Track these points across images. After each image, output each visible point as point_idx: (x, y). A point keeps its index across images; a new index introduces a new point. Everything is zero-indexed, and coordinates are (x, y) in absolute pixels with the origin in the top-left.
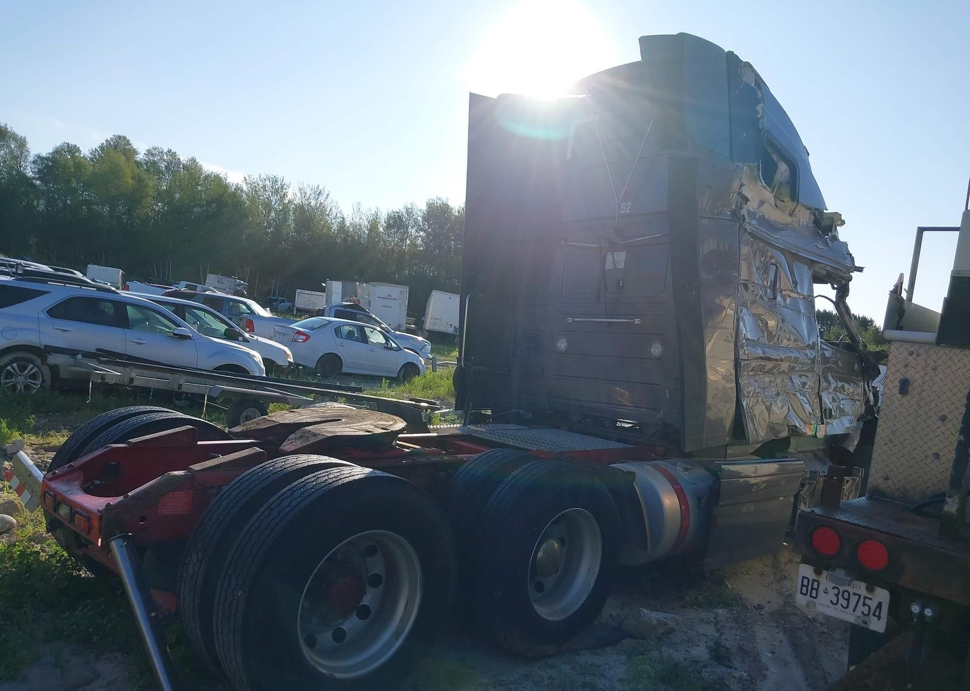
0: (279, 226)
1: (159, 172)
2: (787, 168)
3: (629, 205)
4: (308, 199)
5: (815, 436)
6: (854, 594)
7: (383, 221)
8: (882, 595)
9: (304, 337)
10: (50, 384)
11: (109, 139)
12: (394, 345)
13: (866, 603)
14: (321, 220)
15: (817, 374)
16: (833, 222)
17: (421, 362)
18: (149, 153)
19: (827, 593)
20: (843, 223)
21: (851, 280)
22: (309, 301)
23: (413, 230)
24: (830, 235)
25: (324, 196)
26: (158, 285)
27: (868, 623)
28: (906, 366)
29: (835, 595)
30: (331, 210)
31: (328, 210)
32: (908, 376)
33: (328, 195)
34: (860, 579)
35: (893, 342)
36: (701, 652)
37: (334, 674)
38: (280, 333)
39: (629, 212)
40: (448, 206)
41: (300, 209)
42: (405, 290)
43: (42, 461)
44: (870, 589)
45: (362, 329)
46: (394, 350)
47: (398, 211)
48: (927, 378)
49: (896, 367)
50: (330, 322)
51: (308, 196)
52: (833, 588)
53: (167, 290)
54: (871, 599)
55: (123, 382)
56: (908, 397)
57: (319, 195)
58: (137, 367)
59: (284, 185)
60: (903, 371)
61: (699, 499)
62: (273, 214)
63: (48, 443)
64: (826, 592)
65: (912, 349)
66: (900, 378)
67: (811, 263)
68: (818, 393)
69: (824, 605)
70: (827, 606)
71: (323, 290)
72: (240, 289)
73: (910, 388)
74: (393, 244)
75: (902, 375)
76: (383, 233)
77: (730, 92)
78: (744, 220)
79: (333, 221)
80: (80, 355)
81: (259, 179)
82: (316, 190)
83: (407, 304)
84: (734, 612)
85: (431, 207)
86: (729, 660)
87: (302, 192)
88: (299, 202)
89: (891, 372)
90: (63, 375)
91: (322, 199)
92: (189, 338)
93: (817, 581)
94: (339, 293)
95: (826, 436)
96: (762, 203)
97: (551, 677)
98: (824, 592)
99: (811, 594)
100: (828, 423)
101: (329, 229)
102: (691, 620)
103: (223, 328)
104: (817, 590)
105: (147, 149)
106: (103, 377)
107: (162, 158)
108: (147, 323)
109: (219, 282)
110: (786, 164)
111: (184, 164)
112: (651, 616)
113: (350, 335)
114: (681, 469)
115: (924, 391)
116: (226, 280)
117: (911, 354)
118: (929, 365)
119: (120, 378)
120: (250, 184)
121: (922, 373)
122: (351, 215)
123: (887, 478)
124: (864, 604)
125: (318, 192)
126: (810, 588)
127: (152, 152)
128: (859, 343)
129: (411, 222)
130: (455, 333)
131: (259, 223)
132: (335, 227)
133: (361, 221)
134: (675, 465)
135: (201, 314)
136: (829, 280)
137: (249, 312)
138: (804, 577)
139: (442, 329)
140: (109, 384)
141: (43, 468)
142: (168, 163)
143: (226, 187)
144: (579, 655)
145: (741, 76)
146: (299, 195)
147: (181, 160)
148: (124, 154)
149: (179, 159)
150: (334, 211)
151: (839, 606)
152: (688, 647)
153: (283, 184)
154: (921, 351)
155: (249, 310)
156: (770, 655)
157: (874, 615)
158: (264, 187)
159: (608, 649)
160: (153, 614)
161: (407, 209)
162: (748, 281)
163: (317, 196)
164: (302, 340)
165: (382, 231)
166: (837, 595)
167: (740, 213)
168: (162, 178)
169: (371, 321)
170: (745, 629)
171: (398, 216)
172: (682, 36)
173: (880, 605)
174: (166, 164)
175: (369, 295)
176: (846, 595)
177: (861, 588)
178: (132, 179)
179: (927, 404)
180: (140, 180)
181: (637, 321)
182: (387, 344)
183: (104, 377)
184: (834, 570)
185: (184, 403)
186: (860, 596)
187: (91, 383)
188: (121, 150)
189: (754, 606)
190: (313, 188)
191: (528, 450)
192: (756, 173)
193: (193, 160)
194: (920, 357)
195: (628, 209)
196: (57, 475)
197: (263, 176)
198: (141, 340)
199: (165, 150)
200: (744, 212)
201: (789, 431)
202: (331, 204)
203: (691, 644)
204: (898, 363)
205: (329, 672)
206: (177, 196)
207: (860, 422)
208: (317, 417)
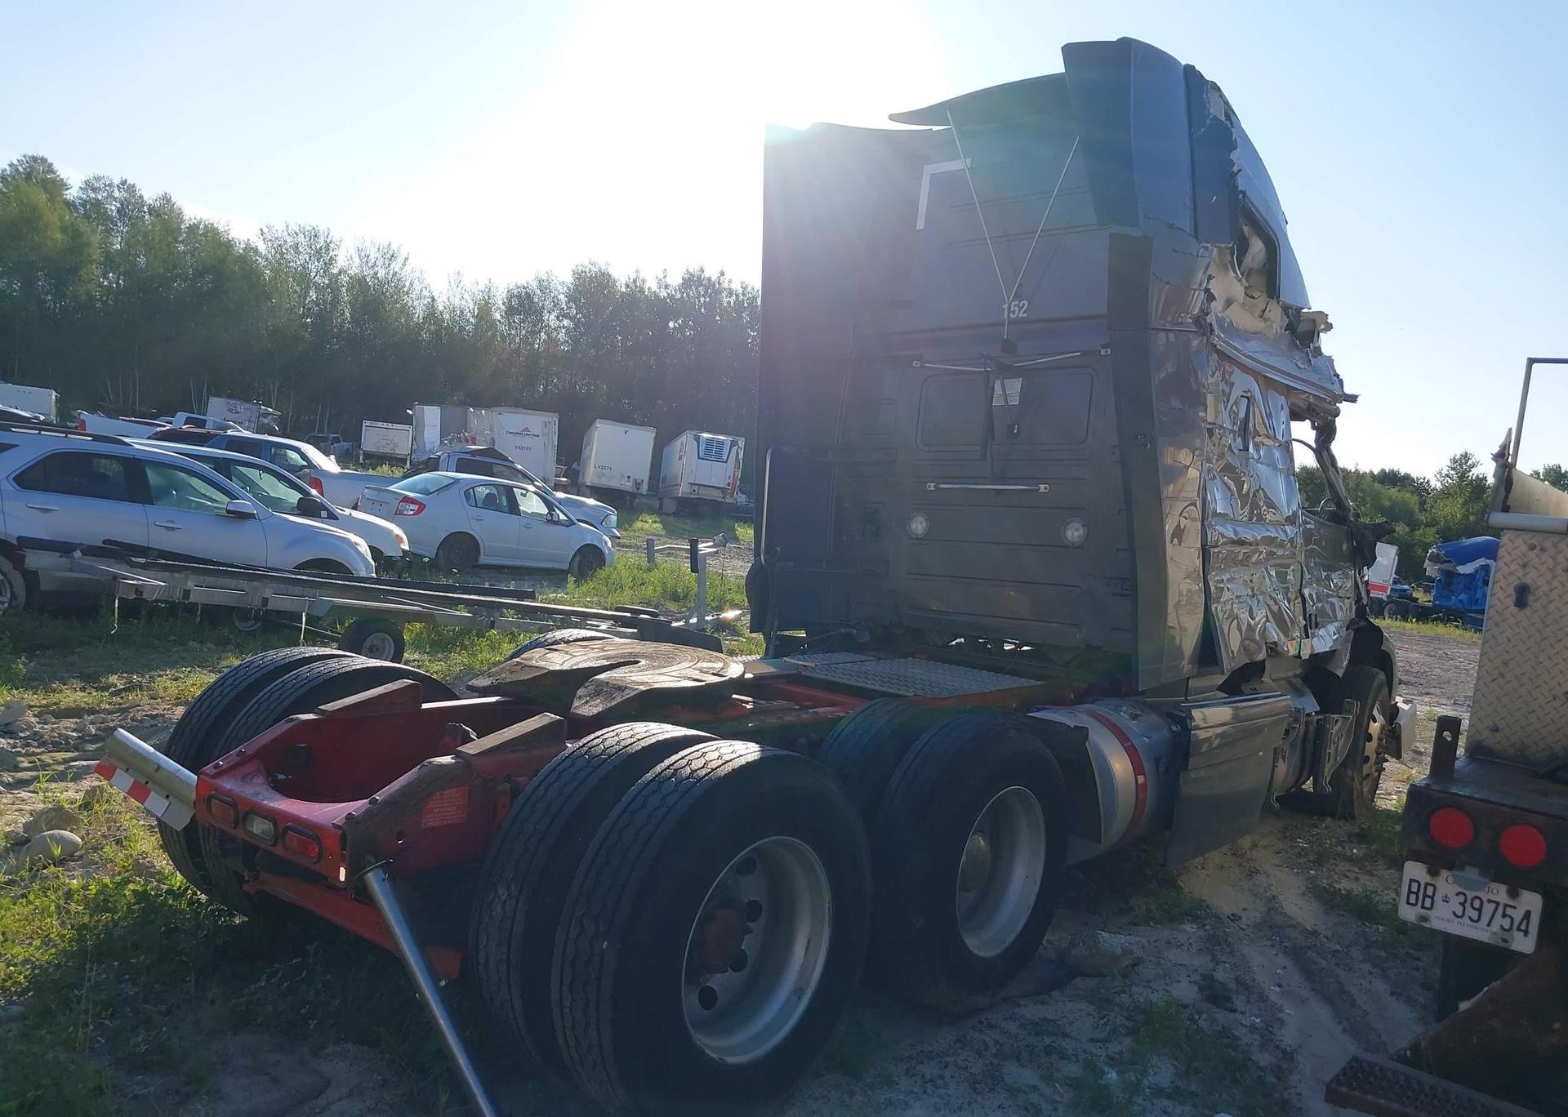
0: (324, 316)
1: (105, 218)
2: (1263, 246)
3: (1024, 304)
4: (372, 267)
5: (1299, 657)
6: (1490, 901)
7: (500, 302)
8: (1531, 901)
9: (416, 507)
10: (24, 601)
11: (16, 162)
12: (562, 517)
13: (1507, 913)
14: (396, 302)
15: (1299, 562)
16: (1315, 326)
17: (606, 543)
18: (88, 185)
19: (1448, 902)
20: (1329, 327)
21: (1338, 415)
22: (384, 439)
23: (552, 317)
24: (1311, 347)
25: (400, 260)
26: (133, 419)
27: (1510, 941)
28: (1524, 566)
29: (1460, 903)
30: (411, 284)
31: (408, 284)
32: (1528, 580)
33: (406, 259)
34: (1498, 879)
35: (1505, 531)
36: (1186, 991)
37: (725, 1058)
38: (374, 501)
39: (1025, 315)
40: (610, 276)
41: (359, 283)
42: (554, 419)
43: (60, 735)
44: (1513, 894)
45: (509, 491)
46: (564, 525)
47: (526, 285)
48: (1556, 583)
49: (1509, 568)
50: (457, 481)
51: (373, 261)
52: (1457, 894)
53: (158, 429)
54: (1515, 908)
55: (171, 597)
56: (1528, 611)
57: (391, 260)
58: (195, 571)
59: (331, 242)
60: (1520, 573)
61: (1157, 761)
62: (313, 295)
63: (55, 704)
64: (1446, 900)
65: (1534, 541)
66: (1516, 583)
67: (1288, 391)
68: (1300, 590)
69: (1443, 919)
70: (1448, 921)
71: (408, 420)
72: (266, 421)
73: (1531, 598)
74: (517, 340)
75: (1519, 578)
76: (499, 321)
77: (1192, 130)
78: (1212, 330)
79: (416, 303)
80: (79, 551)
81: (285, 233)
82: (385, 251)
83: (556, 444)
84: (1207, 927)
85: (579, 275)
86: (1229, 999)
87: (363, 255)
88: (357, 271)
89: (1502, 575)
90: (45, 585)
91: (396, 266)
92: (251, 516)
93: (1431, 885)
94: (436, 426)
95: (1312, 656)
96: (1229, 303)
97: (997, 1042)
98: (1443, 901)
99: (1423, 903)
100: (1314, 636)
101: (410, 316)
102: (1154, 944)
103: (294, 497)
104: (1432, 898)
105: (84, 179)
106: (138, 590)
107: (111, 196)
108: (174, 492)
109: (230, 410)
110: (1261, 239)
111: (150, 205)
112: (1113, 941)
113: (490, 503)
114: (1127, 717)
115: (1552, 601)
116: (242, 407)
117: (1532, 548)
118: (1559, 564)
119: (165, 591)
120: (271, 240)
121: (1549, 575)
122: (445, 292)
123: (1497, 730)
124: (1504, 915)
125: (388, 256)
126: (1421, 895)
127: (93, 184)
128: (1350, 510)
129: (548, 304)
130: (635, 491)
131: (291, 309)
132: (419, 313)
133: (463, 302)
134: (1117, 709)
135: (252, 473)
136: (1308, 416)
137: (305, 463)
138: (1411, 881)
139: (614, 484)
140: (148, 601)
141: (63, 746)
142: (122, 204)
143: (229, 245)
144: (1019, 1006)
145: (1208, 105)
146: (357, 261)
147: (145, 198)
148: (45, 189)
149: (141, 197)
150: (417, 286)
151: (1466, 920)
152: (1167, 984)
153: (328, 241)
154: (1548, 545)
155: (304, 460)
156: (1277, 989)
157: (1519, 929)
158: (296, 247)
159: (1055, 994)
160: (443, 983)
161: (540, 282)
162: (1214, 424)
163: (387, 262)
164: (412, 512)
165: (499, 318)
166: (1463, 904)
167: (1205, 320)
168: (113, 230)
169: (516, 476)
170: (1232, 952)
171: (526, 293)
172: (1126, 44)
173: (1527, 916)
174: (118, 205)
175: (491, 429)
176: (1477, 904)
177: (1500, 893)
178: (61, 232)
179: (1555, 620)
180: (76, 234)
181: (1042, 488)
182: (551, 515)
183: (140, 589)
184: (1462, 868)
185: (252, 626)
186: (1498, 904)
187: (117, 601)
188: (39, 181)
189: (1229, 917)
190: (381, 247)
191: (900, 696)
192: (1228, 258)
193: (167, 199)
194: (1546, 553)
195: (1024, 310)
196: (222, 769)
197: (294, 227)
198: (173, 522)
199: (116, 181)
200: (1211, 319)
201: (1267, 652)
202: (412, 275)
203: (1168, 981)
204: (1512, 561)
205: (720, 1056)
206: (142, 260)
207: (1349, 631)
208: (598, 658)
